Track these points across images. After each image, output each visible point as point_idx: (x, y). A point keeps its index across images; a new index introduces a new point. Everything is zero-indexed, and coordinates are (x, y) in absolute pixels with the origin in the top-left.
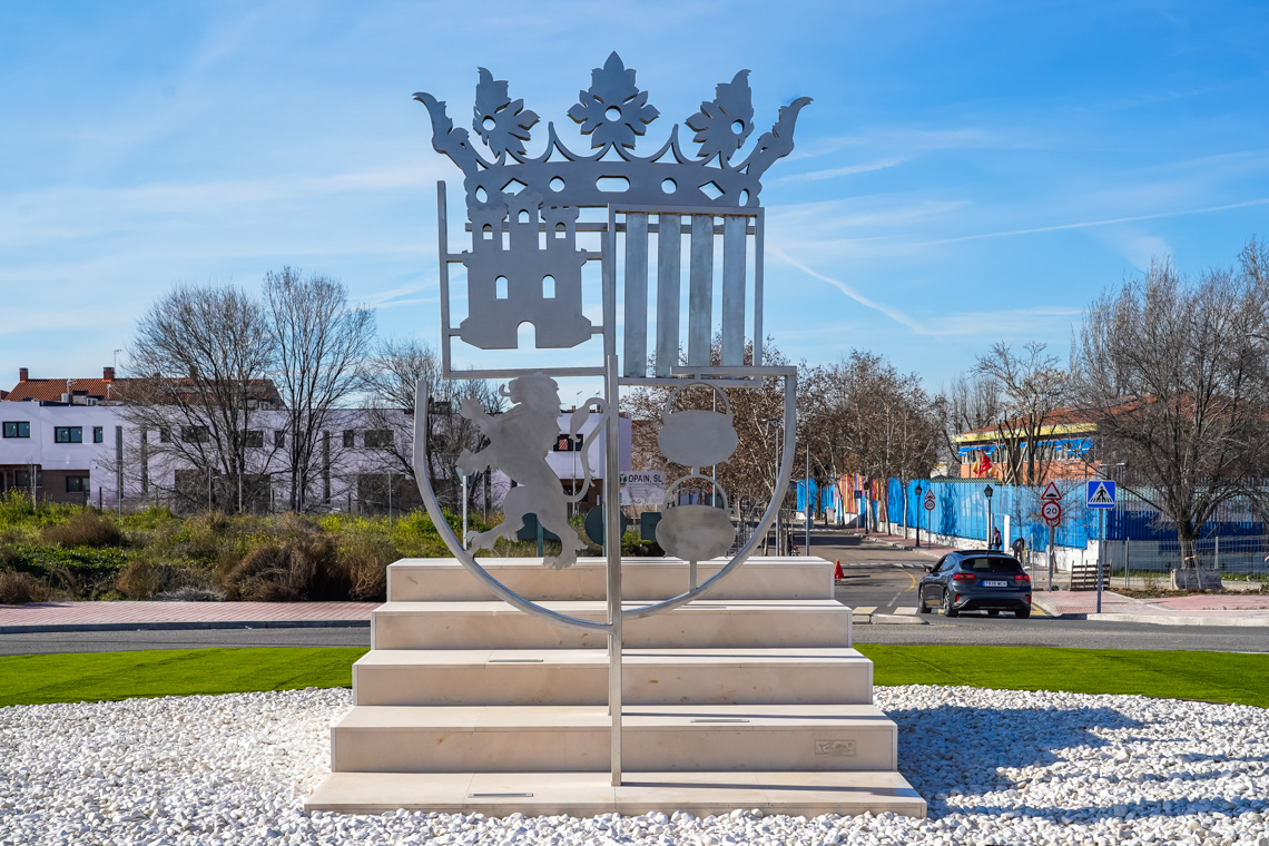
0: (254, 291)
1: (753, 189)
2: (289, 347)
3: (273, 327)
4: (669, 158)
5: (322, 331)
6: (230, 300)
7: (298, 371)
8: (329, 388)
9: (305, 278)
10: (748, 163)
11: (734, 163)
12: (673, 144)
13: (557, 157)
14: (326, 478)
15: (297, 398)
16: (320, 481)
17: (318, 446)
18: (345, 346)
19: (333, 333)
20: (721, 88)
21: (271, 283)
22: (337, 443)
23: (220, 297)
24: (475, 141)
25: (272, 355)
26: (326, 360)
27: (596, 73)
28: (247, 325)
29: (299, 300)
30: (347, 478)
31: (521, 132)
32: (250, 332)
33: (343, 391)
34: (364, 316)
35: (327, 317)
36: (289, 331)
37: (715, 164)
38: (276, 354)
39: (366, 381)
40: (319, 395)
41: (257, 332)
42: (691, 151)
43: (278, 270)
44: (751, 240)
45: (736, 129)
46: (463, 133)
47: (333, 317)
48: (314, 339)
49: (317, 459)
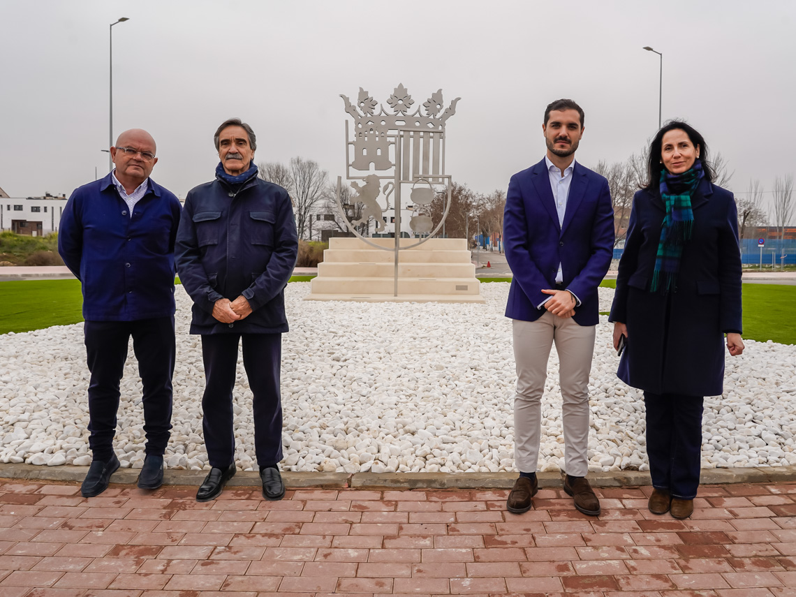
0: (287, 165)
1: (443, 125)
2: (298, 184)
3: (292, 177)
4: (418, 115)
5: (310, 179)
6: (278, 167)
7: (301, 193)
8: (312, 198)
9: (304, 160)
10: (441, 117)
11: (438, 116)
12: (419, 111)
13: (383, 114)
14: (310, 230)
15: (301, 202)
16: (308, 230)
17: (308, 219)
18: (318, 184)
19: (314, 180)
20: (433, 94)
21: (292, 162)
22: (315, 218)
23: (274, 166)
24: (358, 109)
25: (292, 187)
26: (311, 189)
27: (395, 89)
28: (283, 176)
29: (302, 168)
30: (318, 230)
31: (372, 107)
32: (285, 179)
33: (317, 199)
34: (325, 174)
35: (312, 174)
36: (298, 179)
37: (432, 117)
38: (294, 187)
39: (325, 196)
40: (308, 201)
41: (287, 179)
42: (424, 113)
43: (295, 158)
44: (441, 140)
45: (438, 107)
46: (354, 107)
47: (314, 174)
48: (307, 182)
49: (307, 223)
